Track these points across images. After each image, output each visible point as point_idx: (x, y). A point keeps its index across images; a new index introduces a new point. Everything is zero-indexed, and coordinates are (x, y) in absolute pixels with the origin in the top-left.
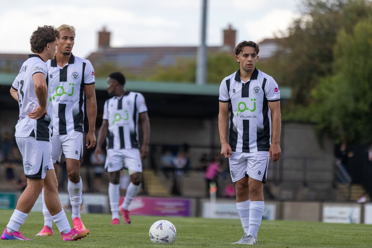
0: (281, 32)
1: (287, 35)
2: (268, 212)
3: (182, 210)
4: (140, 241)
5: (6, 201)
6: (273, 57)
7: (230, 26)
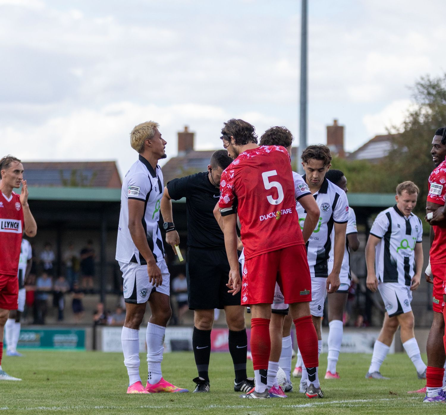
0: (394, 127)
1: (402, 131)
4: (217, 389)
6: (385, 158)
7: (335, 121)
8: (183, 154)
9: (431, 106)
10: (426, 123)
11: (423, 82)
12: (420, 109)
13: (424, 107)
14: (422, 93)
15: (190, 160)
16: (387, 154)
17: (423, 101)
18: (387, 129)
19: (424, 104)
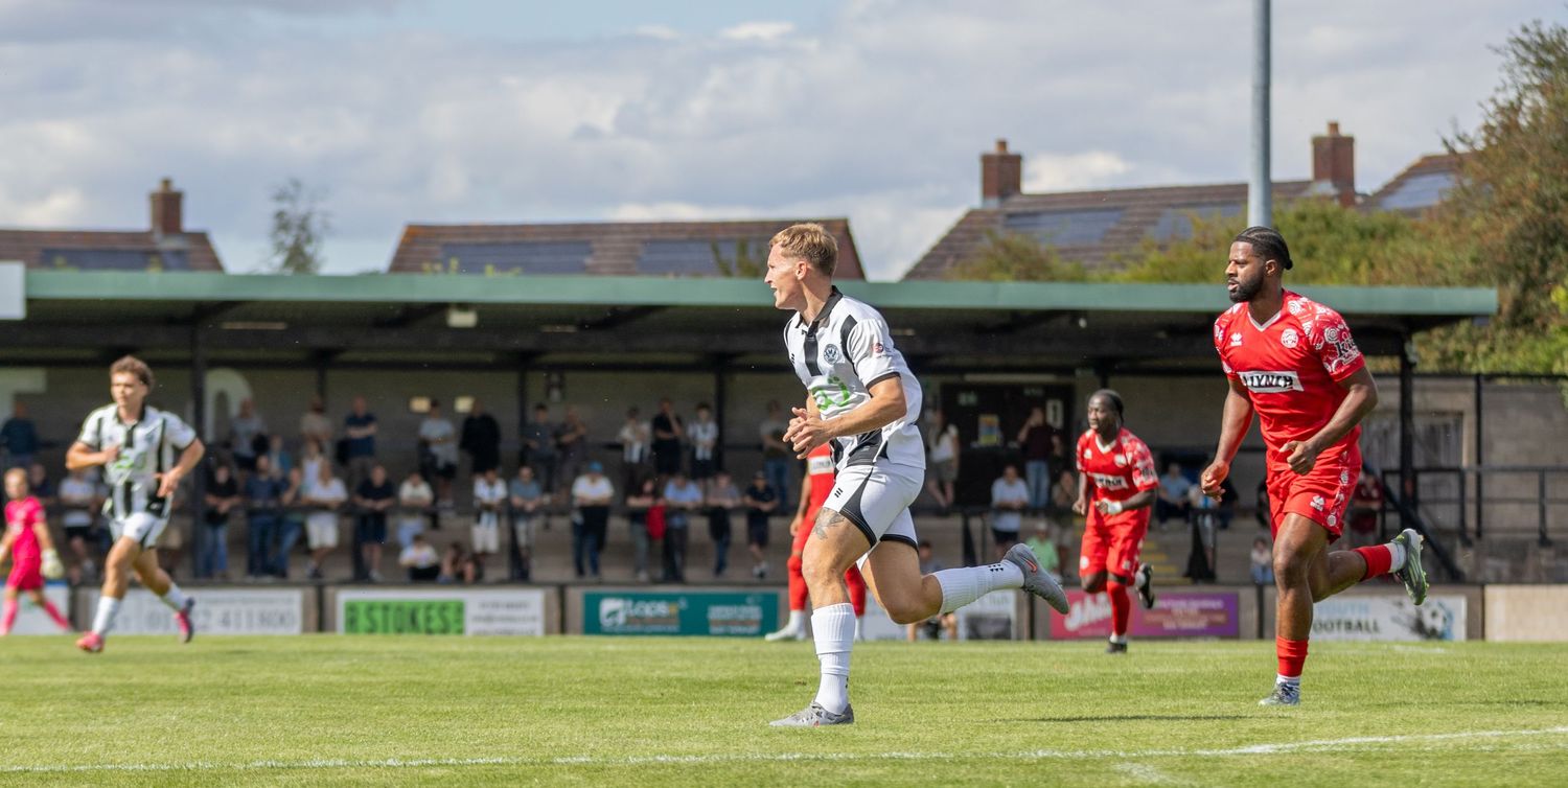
1: (1480, 145)
2: (1448, 618)
3: (1220, 618)
5: (754, 612)
6: (1444, 206)
7: (1334, 126)
8: (994, 204)
9: (1542, 89)
10: (1535, 127)
11: (1525, 38)
12: (1519, 99)
13: (1529, 94)
14: (1525, 61)
15: (1011, 216)
16: (1447, 198)
17: (1526, 80)
18: (1445, 143)
19: (1527, 87)
